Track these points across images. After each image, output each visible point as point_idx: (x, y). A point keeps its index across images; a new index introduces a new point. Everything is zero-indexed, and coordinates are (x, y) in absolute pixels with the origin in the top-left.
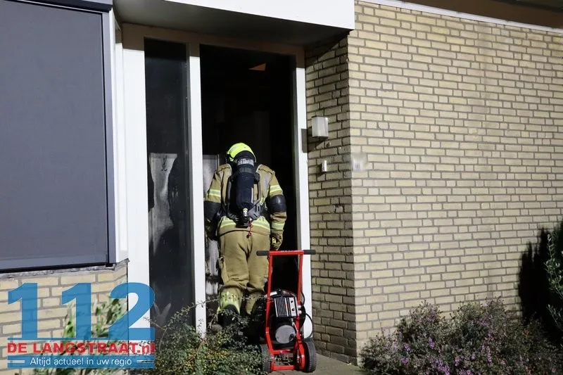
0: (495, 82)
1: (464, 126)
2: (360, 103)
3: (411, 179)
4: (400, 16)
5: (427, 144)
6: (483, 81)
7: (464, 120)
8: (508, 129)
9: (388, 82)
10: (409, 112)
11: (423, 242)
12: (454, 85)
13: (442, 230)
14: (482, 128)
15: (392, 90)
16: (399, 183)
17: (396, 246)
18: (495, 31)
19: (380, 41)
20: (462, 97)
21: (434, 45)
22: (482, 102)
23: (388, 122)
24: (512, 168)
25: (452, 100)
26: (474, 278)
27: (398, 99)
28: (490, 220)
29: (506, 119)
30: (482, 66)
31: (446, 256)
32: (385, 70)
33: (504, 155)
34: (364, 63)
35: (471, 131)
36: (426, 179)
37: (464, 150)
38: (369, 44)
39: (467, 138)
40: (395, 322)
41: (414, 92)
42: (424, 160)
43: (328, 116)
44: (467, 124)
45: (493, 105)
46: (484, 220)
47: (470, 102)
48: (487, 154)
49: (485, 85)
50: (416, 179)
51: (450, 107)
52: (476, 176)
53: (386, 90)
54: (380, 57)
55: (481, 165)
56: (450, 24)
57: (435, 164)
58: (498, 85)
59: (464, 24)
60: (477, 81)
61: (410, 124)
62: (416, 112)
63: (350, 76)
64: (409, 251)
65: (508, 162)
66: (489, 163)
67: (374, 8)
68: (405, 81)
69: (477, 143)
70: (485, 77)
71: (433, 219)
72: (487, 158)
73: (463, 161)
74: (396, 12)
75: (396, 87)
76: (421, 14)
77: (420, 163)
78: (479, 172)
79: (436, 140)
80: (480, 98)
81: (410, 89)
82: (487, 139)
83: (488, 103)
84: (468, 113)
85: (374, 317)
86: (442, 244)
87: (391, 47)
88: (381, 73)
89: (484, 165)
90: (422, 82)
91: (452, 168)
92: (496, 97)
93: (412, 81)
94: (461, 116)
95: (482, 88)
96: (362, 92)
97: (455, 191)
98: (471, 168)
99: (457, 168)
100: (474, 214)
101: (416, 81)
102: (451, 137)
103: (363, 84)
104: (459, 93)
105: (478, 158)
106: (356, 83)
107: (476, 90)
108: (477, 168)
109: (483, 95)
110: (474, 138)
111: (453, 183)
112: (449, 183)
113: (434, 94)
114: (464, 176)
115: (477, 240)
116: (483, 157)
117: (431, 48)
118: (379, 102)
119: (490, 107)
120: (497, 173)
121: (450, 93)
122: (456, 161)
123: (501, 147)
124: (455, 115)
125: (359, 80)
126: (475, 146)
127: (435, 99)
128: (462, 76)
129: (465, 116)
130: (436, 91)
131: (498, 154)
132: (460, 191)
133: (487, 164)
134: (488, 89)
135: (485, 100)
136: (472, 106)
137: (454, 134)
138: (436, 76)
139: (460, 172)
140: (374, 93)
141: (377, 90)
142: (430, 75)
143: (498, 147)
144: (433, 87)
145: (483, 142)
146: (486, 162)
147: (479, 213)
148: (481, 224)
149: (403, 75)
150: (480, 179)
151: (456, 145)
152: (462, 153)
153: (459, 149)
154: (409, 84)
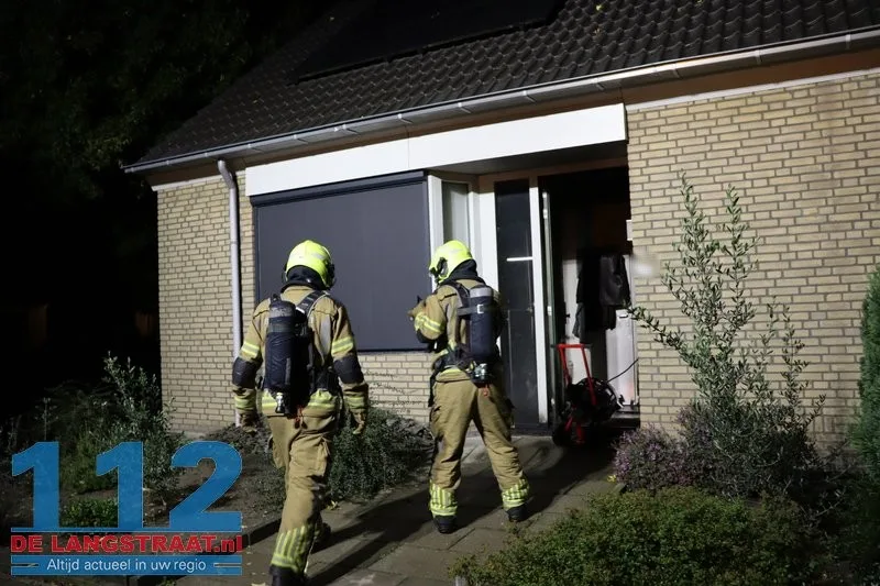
0: (852, 147)
1: (794, 208)
2: (643, 205)
4: (691, 110)
6: (826, 150)
7: (794, 200)
9: (678, 179)
10: (709, 204)
12: (778, 164)
14: (827, 205)
18: (846, 87)
19: (668, 140)
20: (791, 175)
21: (744, 127)
22: (829, 175)
28: (841, 314)
29: (872, 189)
30: (825, 133)
32: (674, 168)
33: (868, 233)
34: (647, 166)
35: (806, 212)
37: (796, 235)
38: (652, 147)
39: (800, 221)
41: (715, 183)
44: (798, 204)
45: (847, 176)
47: (803, 178)
48: (833, 236)
49: (831, 154)
51: (772, 190)
52: (819, 263)
53: (675, 188)
54: (668, 156)
55: (826, 249)
56: (766, 99)
58: (857, 150)
59: (792, 92)
60: (818, 152)
66: (840, 246)
67: (659, 111)
69: (819, 224)
70: (831, 145)
72: (837, 240)
73: (793, 248)
74: (687, 107)
76: (724, 100)
78: (823, 259)
80: (824, 171)
81: (711, 180)
82: (833, 218)
83: (836, 175)
84: (801, 192)
87: (680, 143)
88: (670, 172)
89: (832, 249)
90: (726, 170)
91: (776, 257)
92: (853, 164)
93: (711, 172)
94: (789, 197)
95: (827, 159)
96: (646, 194)
97: (779, 283)
98: (809, 255)
99: (784, 257)
100: (814, 308)
101: (719, 171)
102: (775, 223)
103: (646, 186)
104: (787, 172)
105: (820, 242)
106: (639, 187)
107: (816, 163)
108: (817, 254)
109: (827, 167)
110: (812, 219)
111: (778, 274)
112: (770, 275)
113: (745, 179)
114: (794, 265)
115: (819, 338)
116: (829, 239)
117: (740, 131)
118: (667, 200)
119: (842, 179)
120: (856, 256)
121: (771, 173)
122: (784, 249)
123: (865, 225)
124: (781, 197)
125: (642, 184)
126: (816, 228)
127: (748, 184)
128: (790, 151)
129: (797, 196)
130: (748, 176)
131: (858, 234)
132: (788, 282)
133: (838, 248)
134: (836, 157)
135: (832, 172)
136: (808, 183)
137: (778, 219)
138: (747, 160)
139: (790, 261)
140: (660, 193)
141: (664, 189)
142: (739, 160)
143: (858, 225)
144: (744, 173)
145: (828, 222)
146: (835, 246)
147: (823, 307)
148: (827, 319)
149: (699, 168)
150: (823, 266)
151: (783, 231)
152: (792, 239)
153: (787, 234)
154: (708, 175)
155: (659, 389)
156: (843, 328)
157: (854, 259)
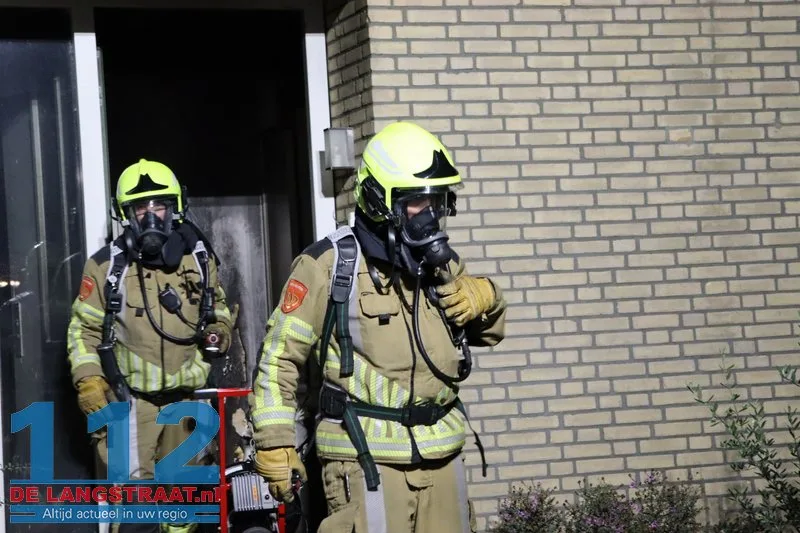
0: (742, 27)
1: (656, 127)
2: (397, 101)
3: (522, 240)
5: (563, 170)
6: (706, 28)
7: (655, 113)
8: (778, 123)
9: (463, 54)
10: (517, 109)
11: (554, 365)
12: (632, 45)
13: (601, 340)
14: (705, 126)
15: (475, 69)
16: (492, 251)
17: (488, 374)
20: (651, 66)
22: (707, 73)
23: (465, 133)
24: (788, 205)
25: (623, 76)
26: (687, 436)
27: (489, 85)
28: (728, 317)
29: (771, 103)
31: (612, 392)
32: (454, 32)
33: (764, 178)
34: (405, 23)
35: (674, 135)
36: (561, 241)
37: (658, 175)
39: (664, 150)
40: (488, 522)
41: (528, 69)
42: (552, 201)
43: (353, 126)
44: (662, 121)
45: (733, 77)
46: (712, 318)
47: (671, 74)
48: (715, 180)
49: (712, 36)
50: (535, 242)
51: (621, 91)
52: (692, 226)
53: (457, 71)
54: (444, 7)
55: (704, 203)
57: (582, 209)
58: (749, 33)
60: (693, 29)
61: (517, 133)
62: (534, 109)
63: (372, 51)
64: (519, 383)
65: (776, 193)
66: (725, 198)
68: (507, 47)
69: (693, 158)
70: (713, 19)
71: (578, 319)
72: (720, 188)
73: (654, 198)
75: (481, 62)
77: (546, 208)
78: (699, 219)
79: (583, 160)
80: (700, 65)
81: (519, 62)
82: (715, 149)
83: (720, 74)
84: (666, 99)
86: (601, 367)
88: (448, 39)
89: (712, 203)
90: (547, 46)
91: (627, 215)
92: (743, 58)
93: (522, 47)
94: (648, 106)
95: (705, 43)
96: (403, 80)
97: (634, 260)
98: (677, 212)
99: (641, 214)
100: (686, 305)
101: (533, 46)
102: (624, 151)
103: (403, 64)
104: (644, 60)
105: (694, 189)
106: (388, 64)
107: (689, 50)
108: (691, 211)
109: (707, 58)
110: (682, 149)
111: (629, 245)
112: (618, 246)
113: (577, 67)
114: (657, 228)
115: (695, 358)
116: (708, 187)
118: (442, 95)
119: (727, 81)
120: (748, 217)
121: (620, 61)
122: (639, 199)
123: (760, 163)
124: (634, 106)
125: (395, 57)
126: (687, 166)
127: (582, 77)
128: (651, 23)
129: (659, 106)
130: (584, 61)
131: (749, 179)
132: (647, 260)
133: (721, 201)
134: (722, 43)
135: (713, 67)
136: (677, 83)
137: (631, 145)
138: (582, 31)
139: (648, 222)
140: (429, 79)
141: (436, 72)
142: (567, 31)
143: (751, 163)
144: (576, 55)
145: (707, 156)
146: (716, 198)
147: (700, 303)
148: (707, 325)
149: (499, 38)
150: (700, 233)
151: (637, 167)
152: (652, 182)
153: (644, 174)
154: (514, 54)
156: (731, 341)
157: (744, 221)
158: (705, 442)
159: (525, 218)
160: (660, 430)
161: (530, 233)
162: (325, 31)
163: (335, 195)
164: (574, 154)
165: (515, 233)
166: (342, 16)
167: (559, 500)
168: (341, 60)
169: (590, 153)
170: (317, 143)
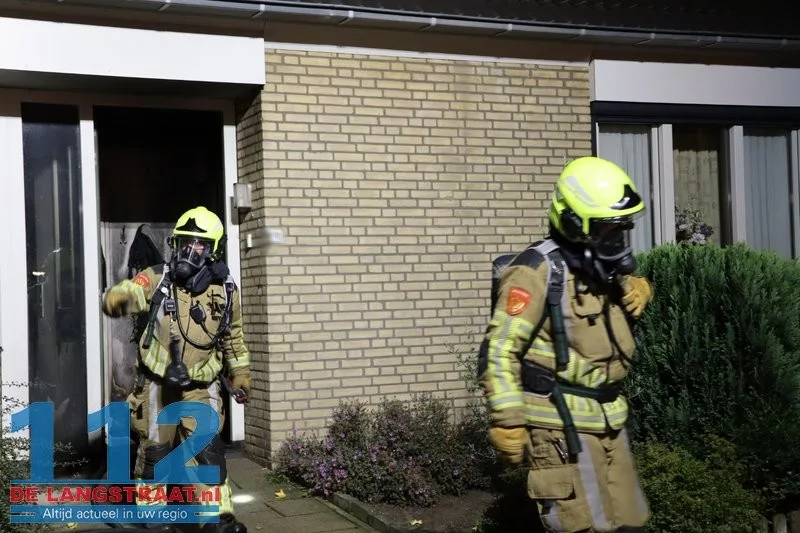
0: (481, 133)
1: (432, 190)
2: (278, 168)
3: (351, 254)
4: (335, 63)
5: (377, 213)
6: (461, 132)
7: (432, 181)
8: (501, 190)
9: (319, 141)
10: (350, 175)
11: (369, 329)
12: (419, 141)
13: (397, 314)
14: (460, 190)
15: (325, 151)
16: (334, 260)
17: (329, 334)
18: (480, 70)
19: (307, 94)
20: (430, 154)
21: (388, 94)
22: (462, 159)
23: (319, 189)
24: (506, 238)
25: (414, 158)
26: (445, 372)
27: (334, 161)
28: (471, 303)
29: (498, 178)
30: (461, 115)
31: (402, 346)
32: (314, 128)
33: (493, 222)
34: (284, 121)
35: (443, 195)
36: (374, 255)
37: (433, 218)
38: (290, 98)
39: (437, 203)
40: (327, 422)
41: (357, 152)
42: (370, 231)
43: (251, 182)
44: (436, 186)
45: (477, 162)
46: (462, 303)
47: (441, 159)
48: (466, 222)
49: (465, 138)
50: (358, 255)
51: (412, 167)
52: (451, 249)
53: (315, 152)
54: (308, 113)
55: (458, 235)
56: (410, 67)
57: (388, 236)
58: (486, 137)
59: (433, 65)
60: (454, 133)
61: (350, 190)
62: (360, 176)
63: (264, 138)
64: (347, 339)
65: (500, 231)
66: (470, 232)
67: (299, 56)
68: (345, 138)
69: (453, 209)
70: (465, 128)
71: (383, 302)
72: (468, 227)
73: (430, 231)
74: (330, 58)
75: (330, 147)
76: (368, 58)
77: (366, 235)
78: (456, 245)
79: (389, 207)
80: (458, 154)
81: (352, 148)
82: (465, 203)
83: (469, 160)
84: (438, 173)
85: (297, 415)
86: (396, 331)
87: (322, 100)
88: (310, 132)
89: (463, 235)
90: (369, 139)
91: (413, 241)
92: (482, 151)
93: (354, 139)
94: (428, 177)
95: (460, 141)
96: (282, 155)
97: (417, 268)
98: (443, 240)
99: (422, 240)
100: (446, 295)
101: (360, 139)
102: (413, 203)
103: (283, 146)
104: (425, 150)
105: (453, 227)
106: (274, 146)
107: (452, 145)
108: (452, 240)
109: (462, 150)
110: (447, 203)
111: (415, 259)
112: (409, 259)
113: (387, 152)
114: (431, 249)
115: (451, 326)
116: (461, 226)
117: (383, 98)
118: (305, 165)
119: (473, 164)
120: (483, 244)
121: (412, 149)
122: (421, 232)
123: (491, 213)
124: (419, 176)
125: (278, 141)
126: (449, 213)
127: (389, 158)
128: (430, 128)
129: (434, 177)
130: (391, 149)
131: (484, 222)
132: (425, 268)
133: (468, 234)
134: (470, 142)
135: (465, 155)
136: (444, 164)
137: (417, 199)
138: (390, 131)
139: (427, 245)
140: (298, 156)
141: (303, 152)
142: (381, 130)
143: (486, 213)
144: (386, 145)
145: (461, 207)
146: (466, 232)
147: (455, 294)
148: (458, 307)
149: (340, 132)
150: (456, 253)
151: (420, 213)
152: (429, 222)
153: (425, 217)
154: (349, 142)
155: (294, 389)
156: (472, 317)
157: (481, 246)
158: (455, 376)
159: (353, 241)
160: (430, 368)
161: (357, 250)
162: (236, 125)
163: (240, 223)
164: (383, 203)
165: (347, 250)
166: (245, 116)
167: (369, 409)
168: (246, 142)
169: (393, 203)
170: (229, 192)
